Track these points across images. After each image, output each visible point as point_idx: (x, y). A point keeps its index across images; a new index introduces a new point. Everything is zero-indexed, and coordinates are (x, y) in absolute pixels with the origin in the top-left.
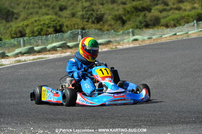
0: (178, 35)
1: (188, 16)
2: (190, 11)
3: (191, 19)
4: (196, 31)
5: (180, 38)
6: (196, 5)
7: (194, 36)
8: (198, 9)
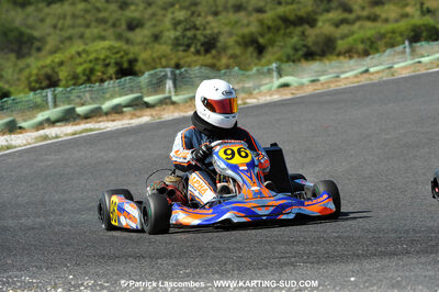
0: (372, 74)
1: (393, 32)
2: (397, 21)
3: (399, 39)
4: (409, 62)
5: (375, 78)
6: (409, 10)
7: (405, 74)
8: (413, 17)
